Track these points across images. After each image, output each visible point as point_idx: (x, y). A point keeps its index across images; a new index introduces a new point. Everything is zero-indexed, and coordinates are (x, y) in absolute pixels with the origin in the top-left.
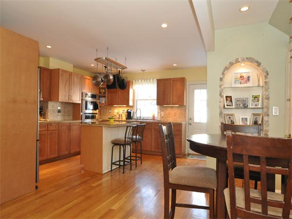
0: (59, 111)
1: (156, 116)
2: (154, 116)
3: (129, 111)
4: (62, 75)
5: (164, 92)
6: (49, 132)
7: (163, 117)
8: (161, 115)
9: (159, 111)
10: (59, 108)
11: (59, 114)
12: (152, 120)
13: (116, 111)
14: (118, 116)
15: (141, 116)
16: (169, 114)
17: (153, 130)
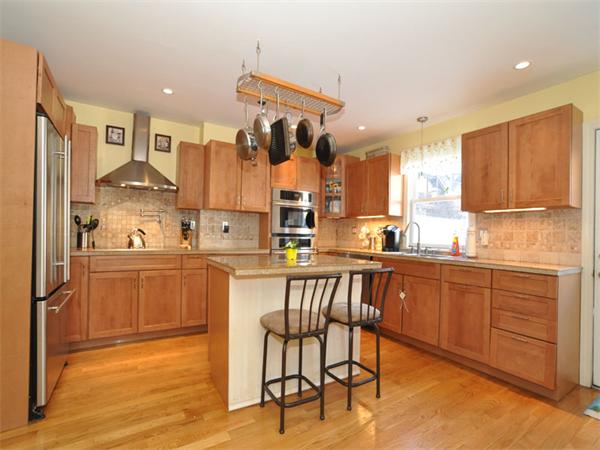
0: (226, 230)
1: (462, 243)
2: (456, 244)
3: (389, 228)
4: (217, 153)
5: (486, 168)
6: (185, 273)
7: (486, 247)
8: (478, 239)
9: (473, 229)
10: (225, 223)
11: (225, 235)
12: (449, 254)
13: (364, 229)
14: (368, 242)
15: (421, 242)
16: (510, 237)
17: (446, 286)
